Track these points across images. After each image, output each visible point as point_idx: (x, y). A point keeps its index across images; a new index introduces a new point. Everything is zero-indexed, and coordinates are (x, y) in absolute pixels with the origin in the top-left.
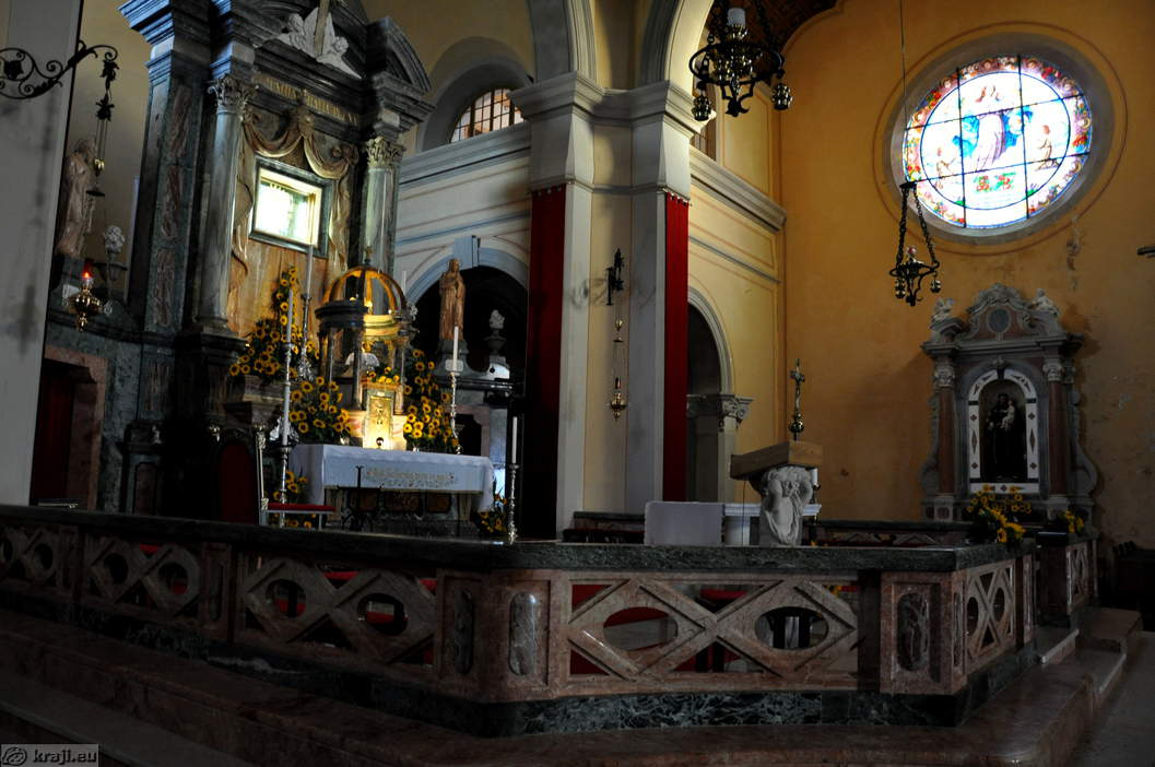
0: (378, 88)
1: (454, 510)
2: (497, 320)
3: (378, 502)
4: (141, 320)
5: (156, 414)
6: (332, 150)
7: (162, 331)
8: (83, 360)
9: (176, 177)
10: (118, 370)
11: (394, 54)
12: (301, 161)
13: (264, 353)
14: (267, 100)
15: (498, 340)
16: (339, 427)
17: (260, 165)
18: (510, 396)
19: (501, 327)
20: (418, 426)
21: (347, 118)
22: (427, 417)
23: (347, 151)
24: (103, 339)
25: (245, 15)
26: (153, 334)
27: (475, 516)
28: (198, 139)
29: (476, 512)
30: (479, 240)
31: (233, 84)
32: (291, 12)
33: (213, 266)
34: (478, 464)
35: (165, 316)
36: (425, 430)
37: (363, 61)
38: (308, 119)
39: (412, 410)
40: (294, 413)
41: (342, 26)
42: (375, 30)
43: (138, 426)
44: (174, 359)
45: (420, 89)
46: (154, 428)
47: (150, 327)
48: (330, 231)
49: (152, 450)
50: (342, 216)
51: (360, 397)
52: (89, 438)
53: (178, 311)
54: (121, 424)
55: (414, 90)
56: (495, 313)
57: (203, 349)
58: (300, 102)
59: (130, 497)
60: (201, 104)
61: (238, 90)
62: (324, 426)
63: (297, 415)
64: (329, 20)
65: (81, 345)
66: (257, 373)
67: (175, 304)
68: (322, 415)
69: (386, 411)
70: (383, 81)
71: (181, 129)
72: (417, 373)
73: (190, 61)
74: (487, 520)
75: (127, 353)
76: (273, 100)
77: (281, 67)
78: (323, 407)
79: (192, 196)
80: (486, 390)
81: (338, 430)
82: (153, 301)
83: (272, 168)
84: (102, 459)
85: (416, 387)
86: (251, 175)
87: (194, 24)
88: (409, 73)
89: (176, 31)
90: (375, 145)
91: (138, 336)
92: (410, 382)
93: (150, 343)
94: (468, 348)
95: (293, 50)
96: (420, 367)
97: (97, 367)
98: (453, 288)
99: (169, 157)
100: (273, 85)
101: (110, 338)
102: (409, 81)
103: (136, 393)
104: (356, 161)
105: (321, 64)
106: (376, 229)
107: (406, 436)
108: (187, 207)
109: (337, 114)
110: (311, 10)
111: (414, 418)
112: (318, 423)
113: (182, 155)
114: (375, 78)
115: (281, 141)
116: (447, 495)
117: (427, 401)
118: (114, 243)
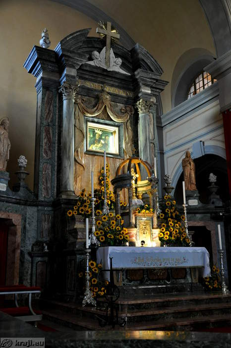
0: (137, 77)
1: (189, 277)
2: (213, 178)
3: (144, 275)
4: (37, 196)
5: (46, 238)
6: (121, 110)
7: (46, 200)
8: (9, 216)
9: (49, 131)
10: (27, 220)
11: (143, 60)
12: (106, 116)
13: (85, 204)
14: (88, 92)
15: (214, 187)
16: (121, 237)
17: (87, 121)
18: (223, 215)
19: (216, 181)
20: (167, 234)
21: (127, 94)
22: (172, 228)
23: (128, 109)
24: (19, 206)
25: (69, 54)
26: (42, 201)
27: (201, 280)
28: (57, 113)
29: (202, 278)
30: (203, 143)
31: (67, 85)
32: (92, 51)
33: (65, 167)
34: (199, 251)
35: (48, 192)
36: (171, 235)
37: (131, 67)
38: (108, 97)
39: (164, 226)
40: (97, 232)
41: (119, 53)
42: (134, 51)
43: (38, 244)
44: (53, 212)
45: (158, 74)
46: (45, 244)
47: (41, 198)
48: (124, 146)
49: (43, 255)
50: (129, 139)
51: (133, 221)
52: (14, 251)
53: (54, 190)
54: (30, 244)
55: (155, 75)
56: (211, 175)
57: (62, 205)
58: (103, 91)
59: (34, 278)
60: (57, 98)
61: (70, 88)
62: (113, 237)
63: (99, 233)
64: (112, 51)
65: (7, 209)
66: (80, 214)
67: (52, 187)
68: (112, 232)
69: (148, 227)
70: (139, 74)
71: (49, 110)
72: (166, 207)
73: (50, 80)
74: (209, 282)
75: (31, 211)
76: (90, 92)
77: (92, 76)
78: (112, 227)
79: (57, 139)
80: (211, 213)
81: (121, 239)
82: (42, 187)
83: (93, 122)
84: (21, 260)
85: (166, 214)
86: (83, 126)
87: (50, 64)
88: (152, 67)
89: (43, 69)
90: (140, 104)
91: (35, 203)
92: (163, 212)
93: (41, 205)
94: (199, 193)
95: (96, 67)
96: (168, 204)
97: (16, 219)
98: (189, 165)
99: (45, 123)
100: (89, 85)
101: (22, 205)
102: (153, 71)
103: (36, 229)
104: (133, 113)
105: (110, 71)
106: (145, 142)
107: (161, 239)
108: (55, 143)
109: (121, 93)
110: (102, 49)
111: (165, 229)
112: (110, 236)
113: (51, 121)
114: (136, 73)
115: (95, 108)
116: (184, 269)
117: (172, 220)
118: (22, 163)
